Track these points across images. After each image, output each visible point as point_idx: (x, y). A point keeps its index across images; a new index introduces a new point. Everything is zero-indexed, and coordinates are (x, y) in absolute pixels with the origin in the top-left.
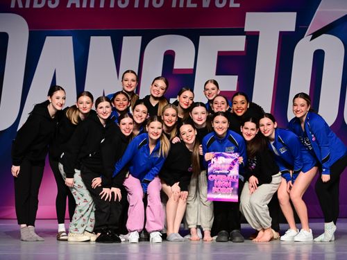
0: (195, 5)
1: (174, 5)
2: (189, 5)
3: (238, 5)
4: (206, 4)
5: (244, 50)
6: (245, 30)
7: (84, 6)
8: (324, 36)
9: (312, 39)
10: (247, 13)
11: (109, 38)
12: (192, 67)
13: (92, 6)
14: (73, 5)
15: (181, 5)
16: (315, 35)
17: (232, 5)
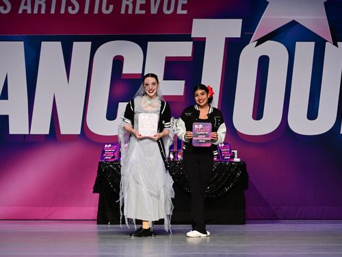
0: (143, 12)
1: (123, 12)
2: (138, 11)
3: (185, 12)
4: (154, 11)
5: (190, 55)
6: (192, 36)
7: (36, 11)
8: (268, 42)
9: (257, 45)
10: (194, 20)
11: (60, 43)
12: (141, 73)
13: (43, 11)
14: (25, 11)
15: (130, 12)
16: (260, 41)
17: (180, 11)
